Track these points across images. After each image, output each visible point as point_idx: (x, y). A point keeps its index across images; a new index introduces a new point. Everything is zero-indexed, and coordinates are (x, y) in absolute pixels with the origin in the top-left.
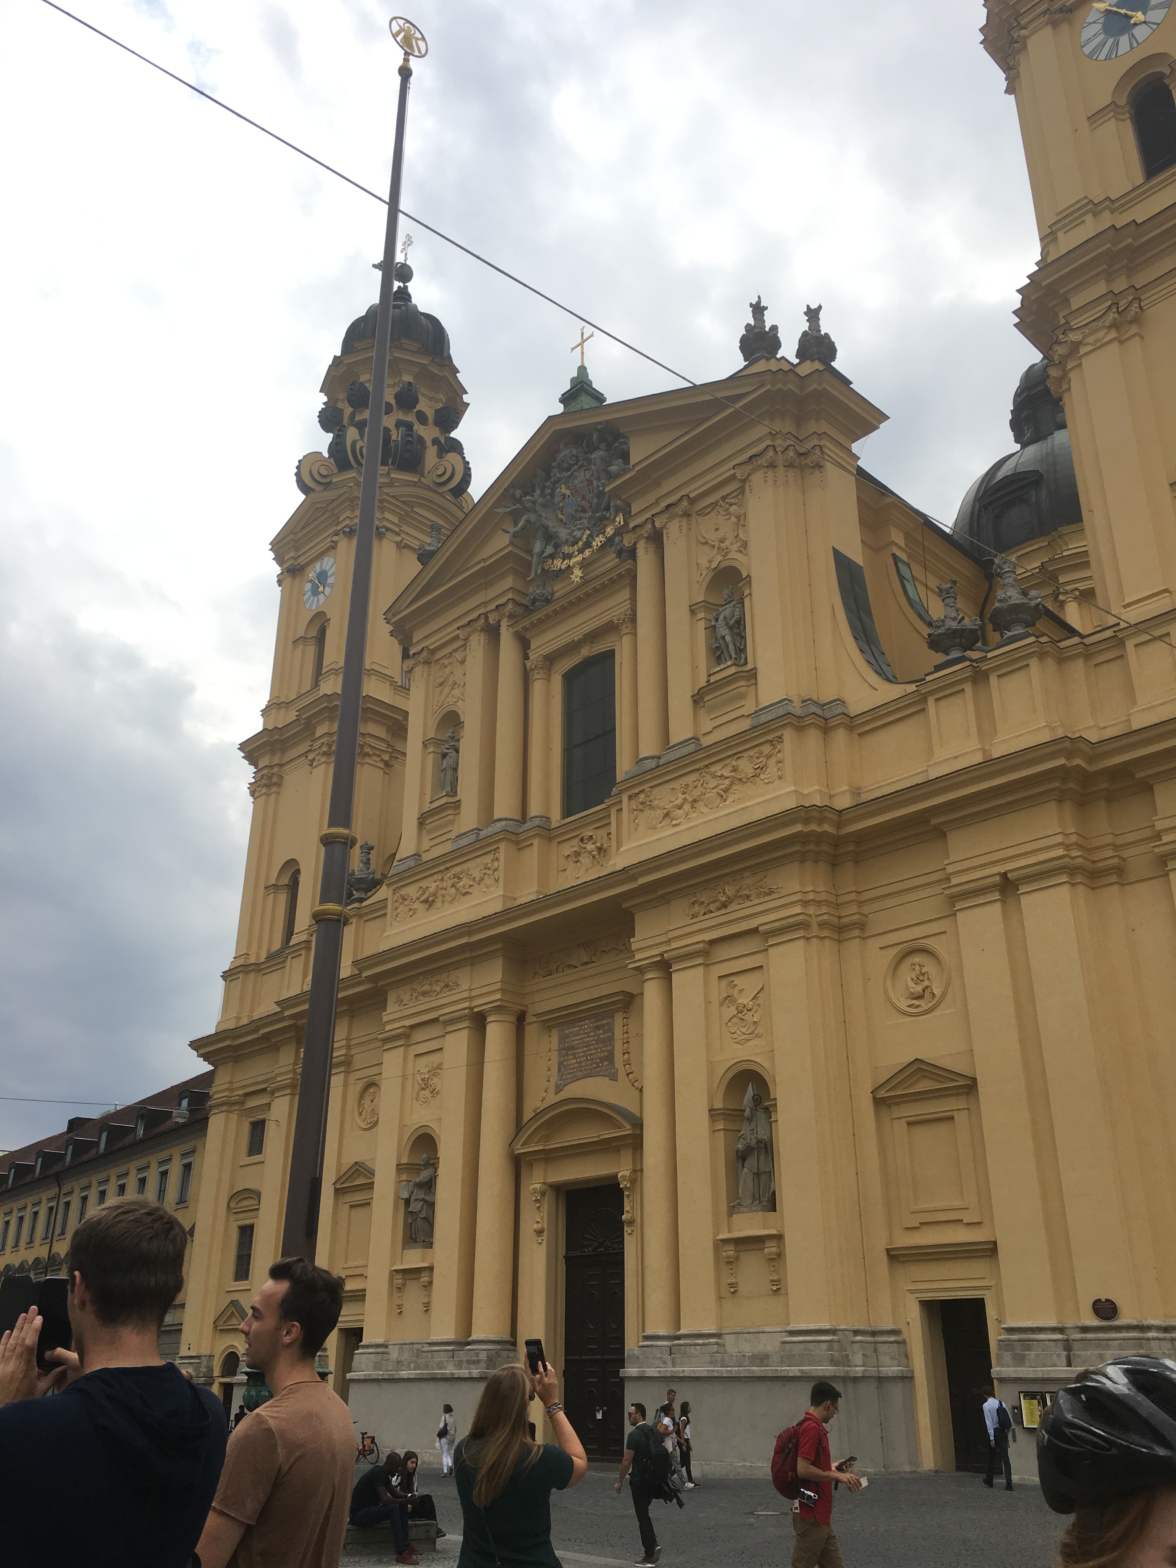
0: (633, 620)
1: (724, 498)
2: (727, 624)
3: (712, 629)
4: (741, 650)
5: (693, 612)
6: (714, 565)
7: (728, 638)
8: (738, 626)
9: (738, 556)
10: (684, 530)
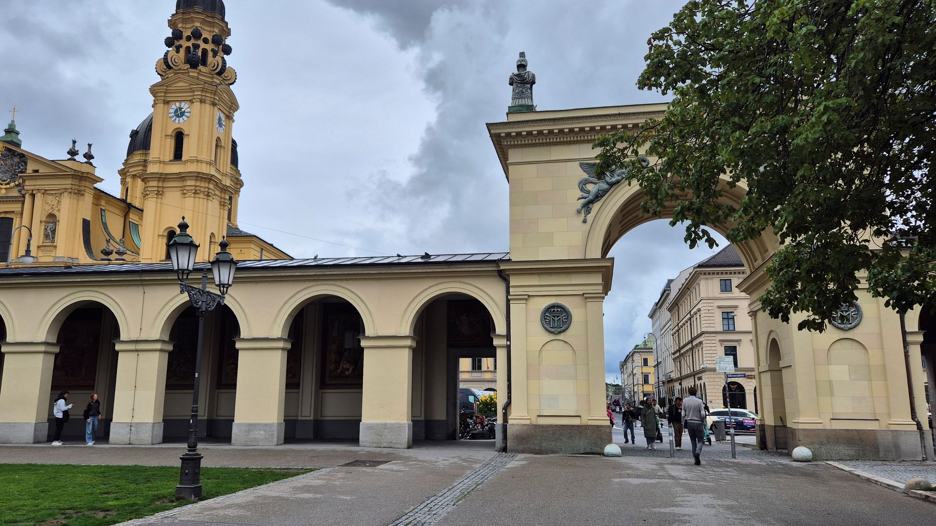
0: (22, 214)
1: (56, 194)
2: (51, 230)
3: (46, 229)
4: (53, 238)
5: (41, 222)
6: (49, 212)
7: (50, 234)
8: (54, 231)
9: (56, 212)
10: (42, 198)
